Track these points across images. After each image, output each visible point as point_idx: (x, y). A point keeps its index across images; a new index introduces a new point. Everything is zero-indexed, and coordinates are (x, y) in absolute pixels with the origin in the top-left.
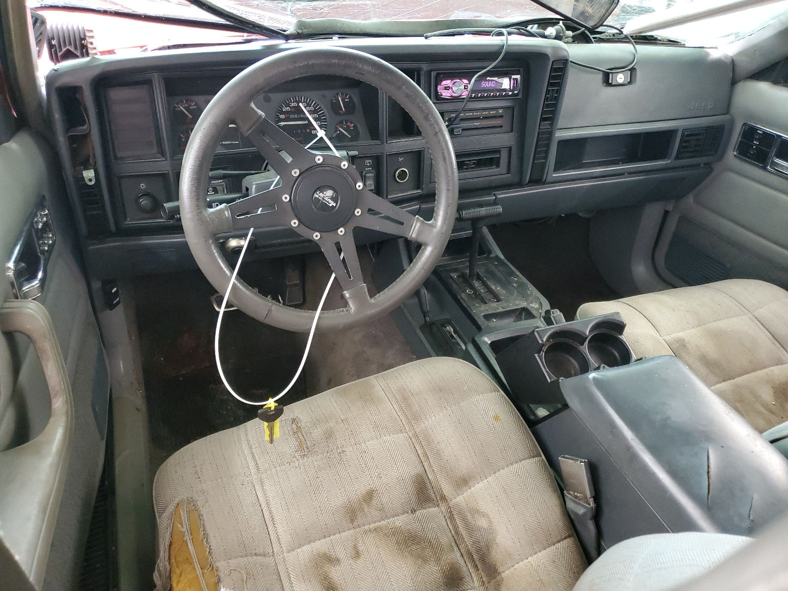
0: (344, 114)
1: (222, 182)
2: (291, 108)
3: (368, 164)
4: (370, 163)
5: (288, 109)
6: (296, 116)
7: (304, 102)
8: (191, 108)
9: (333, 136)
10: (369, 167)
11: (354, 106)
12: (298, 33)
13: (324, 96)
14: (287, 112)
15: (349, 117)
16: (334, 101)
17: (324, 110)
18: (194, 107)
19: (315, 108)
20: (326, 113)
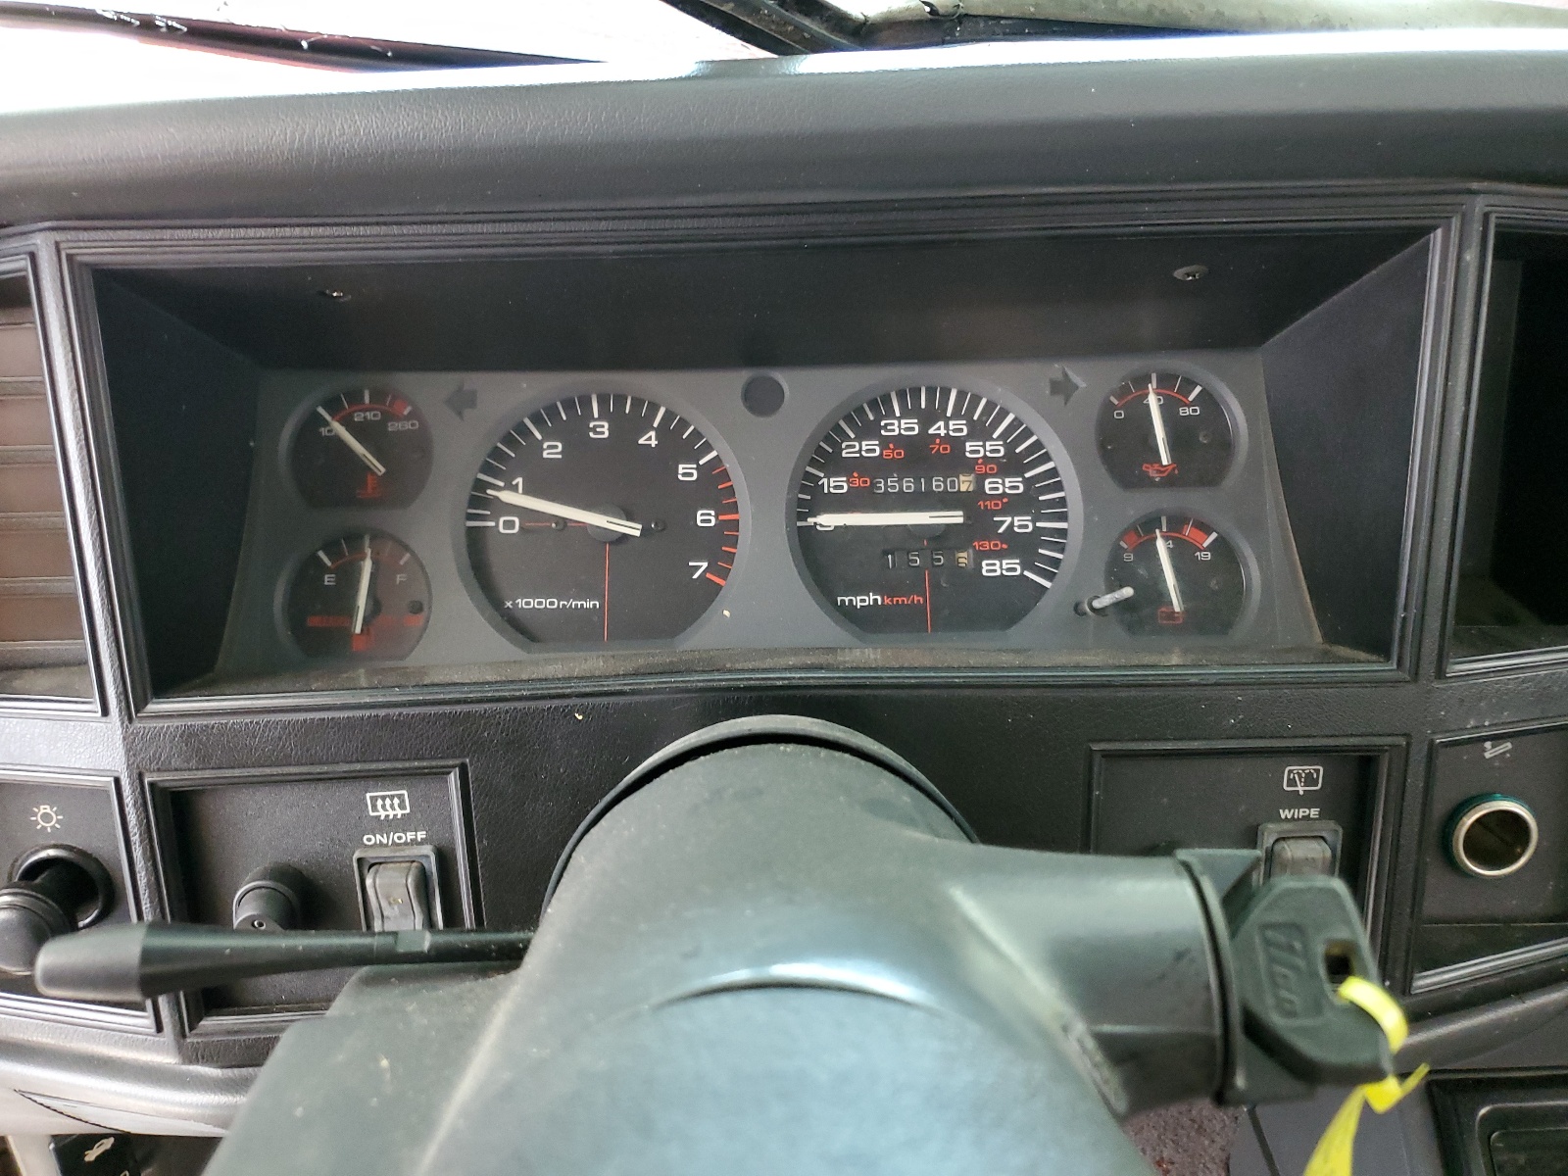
0: (1171, 481)
1: (423, 842)
2: (885, 442)
3: (1301, 789)
4: (1310, 780)
5: (870, 448)
6: (908, 485)
7: (956, 415)
8: (392, 427)
9: (1096, 604)
10: (1307, 800)
11: (1224, 444)
12: (933, 11)
13: (1062, 388)
14: (860, 465)
15: (1195, 500)
16: (1120, 415)
17: (1061, 459)
18: (408, 426)
19: (1010, 448)
20: (1069, 476)
